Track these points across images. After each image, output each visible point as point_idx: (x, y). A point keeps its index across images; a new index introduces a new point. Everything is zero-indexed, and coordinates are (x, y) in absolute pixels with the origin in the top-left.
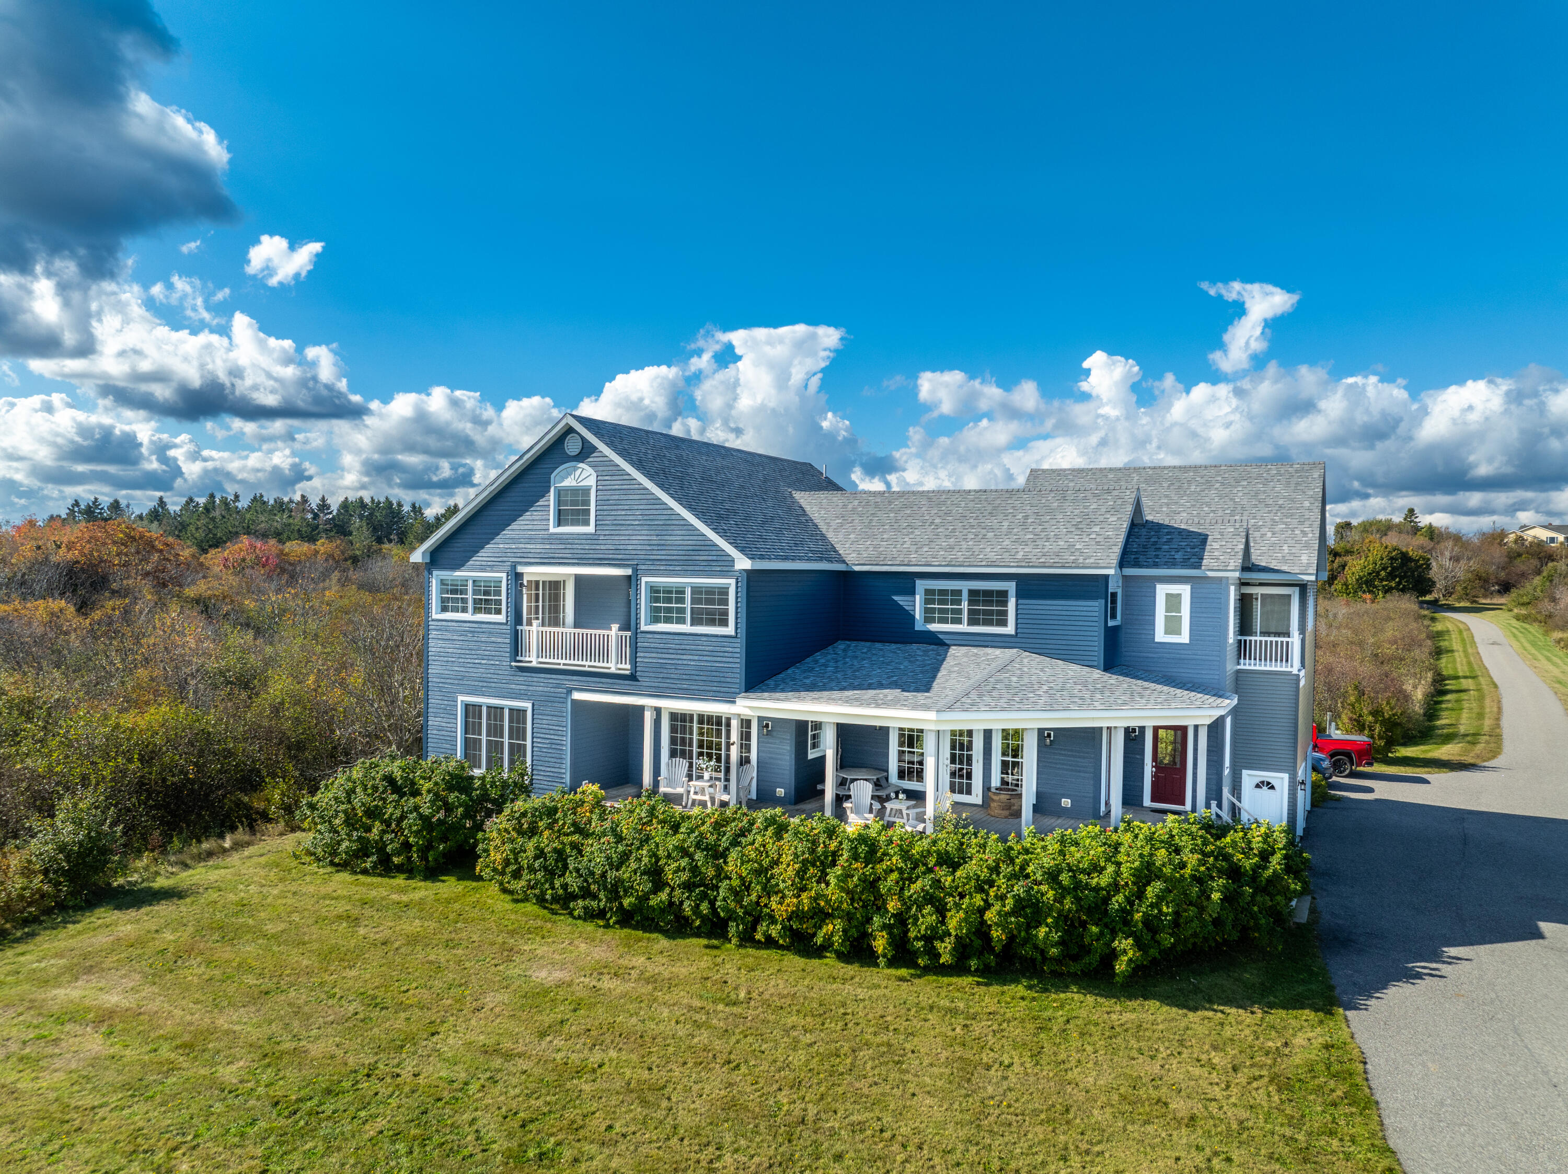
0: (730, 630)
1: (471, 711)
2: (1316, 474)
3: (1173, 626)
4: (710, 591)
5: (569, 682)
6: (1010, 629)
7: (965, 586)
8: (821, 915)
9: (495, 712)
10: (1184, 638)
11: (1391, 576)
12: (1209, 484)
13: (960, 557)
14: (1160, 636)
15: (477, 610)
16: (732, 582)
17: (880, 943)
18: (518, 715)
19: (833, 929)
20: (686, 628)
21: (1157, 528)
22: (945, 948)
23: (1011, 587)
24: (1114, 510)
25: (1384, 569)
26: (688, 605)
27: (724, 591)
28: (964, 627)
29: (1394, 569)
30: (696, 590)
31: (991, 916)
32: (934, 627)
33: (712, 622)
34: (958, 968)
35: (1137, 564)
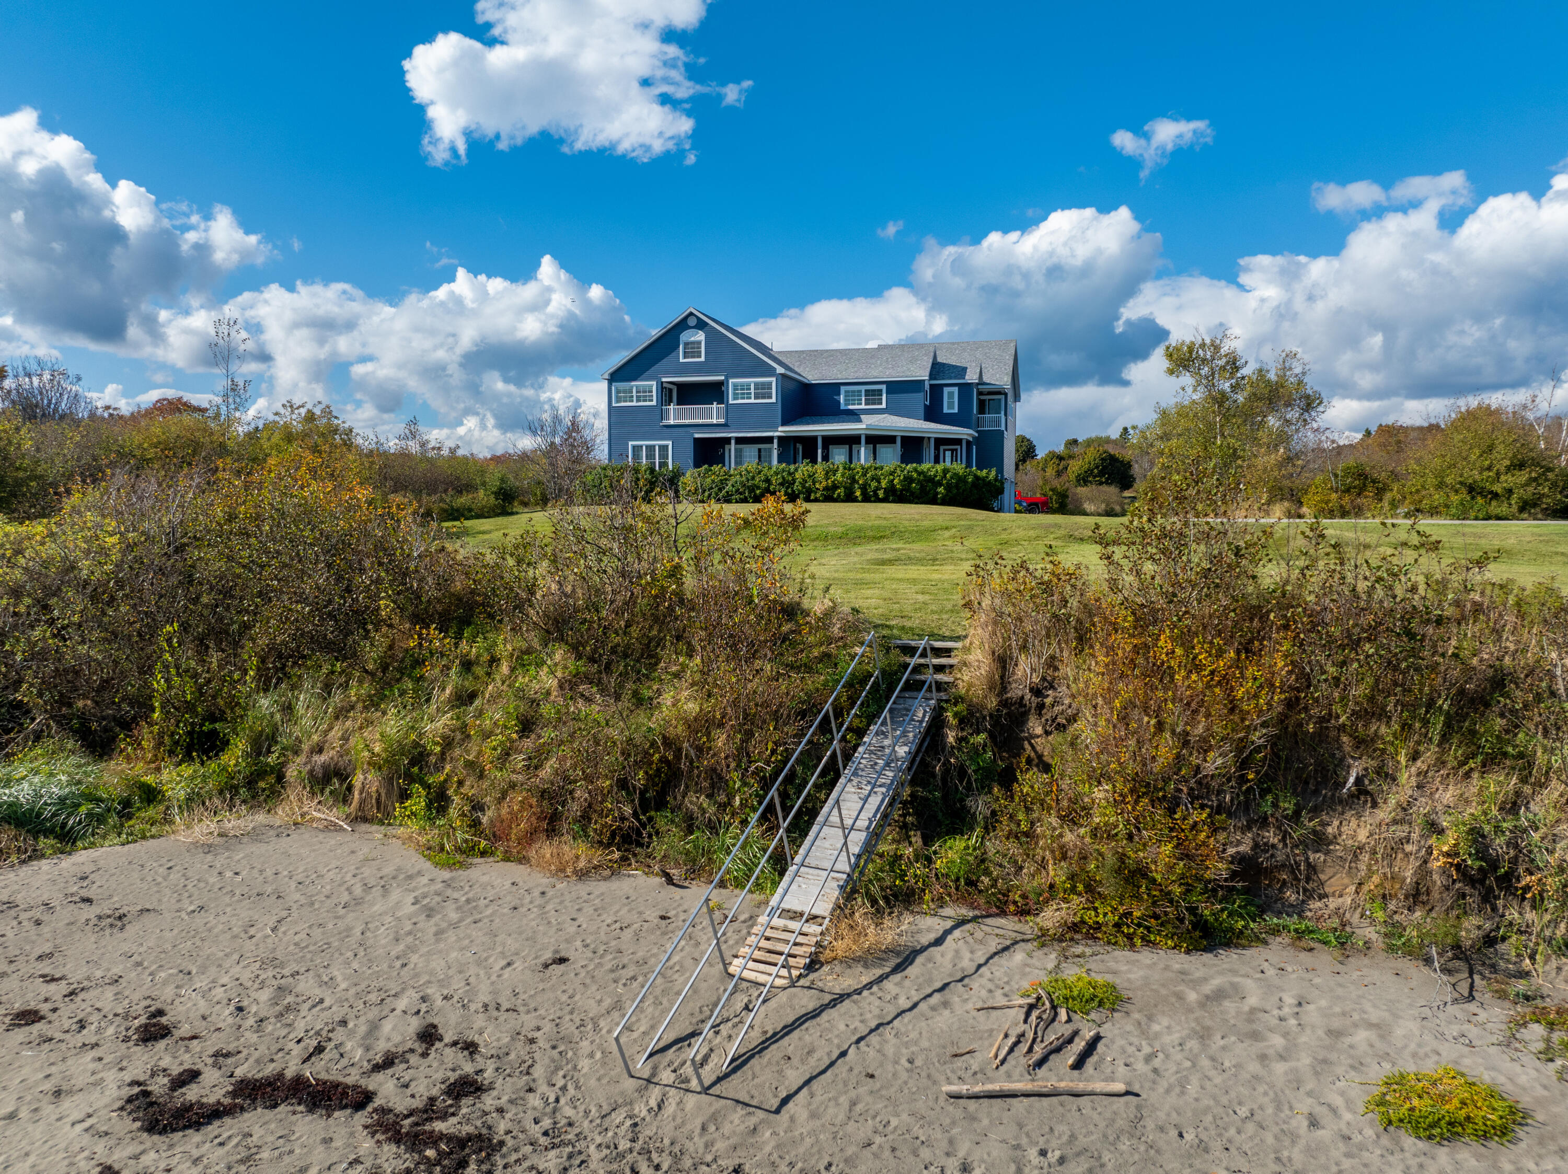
0: (774, 400)
1: (636, 449)
2: (1012, 344)
3: (951, 405)
4: (763, 384)
5: (691, 430)
6: (884, 406)
7: (863, 388)
8: (835, 487)
9: (650, 449)
10: (956, 410)
11: (1101, 474)
12: (964, 350)
13: (861, 375)
14: (946, 410)
15: (638, 401)
16: (774, 379)
17: (858, 493)
18: (664, 449)
19: (841, 491)
20: (752, 401)
21: (943, 365)
22: (881, 494)
23: (884, 387)
24: (926, 355)
25: (1097, 467)
26: (752, 391)
27: (770, 384)
28: (863, 406)
29: (1104, 467)
30: (756, 384)
31: (896, 481)
32: (851, 407)
33: (764, 398)
34: (885, 500)
35: (935, 379)
